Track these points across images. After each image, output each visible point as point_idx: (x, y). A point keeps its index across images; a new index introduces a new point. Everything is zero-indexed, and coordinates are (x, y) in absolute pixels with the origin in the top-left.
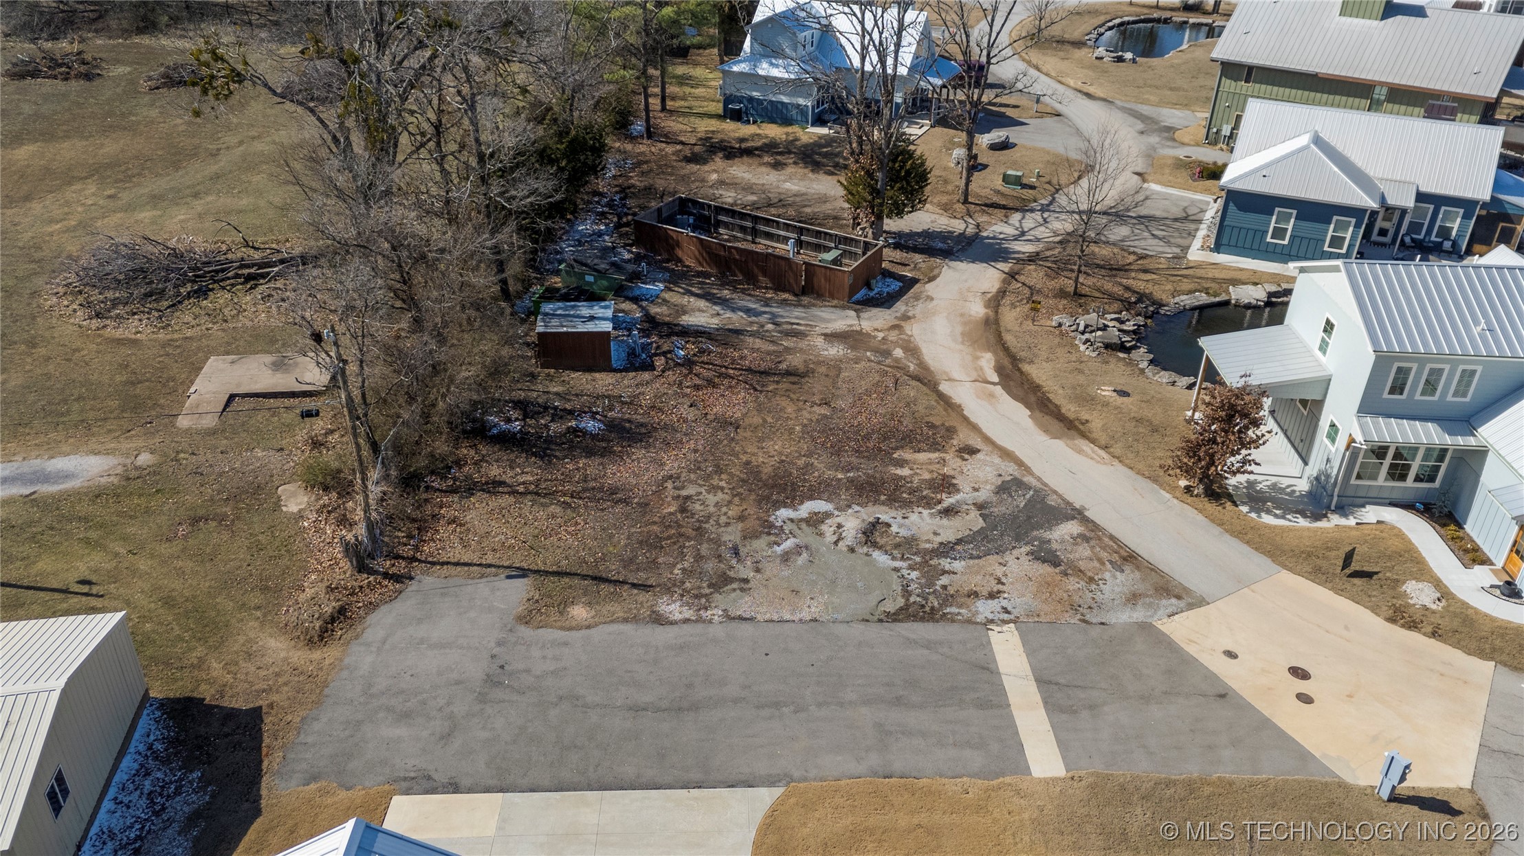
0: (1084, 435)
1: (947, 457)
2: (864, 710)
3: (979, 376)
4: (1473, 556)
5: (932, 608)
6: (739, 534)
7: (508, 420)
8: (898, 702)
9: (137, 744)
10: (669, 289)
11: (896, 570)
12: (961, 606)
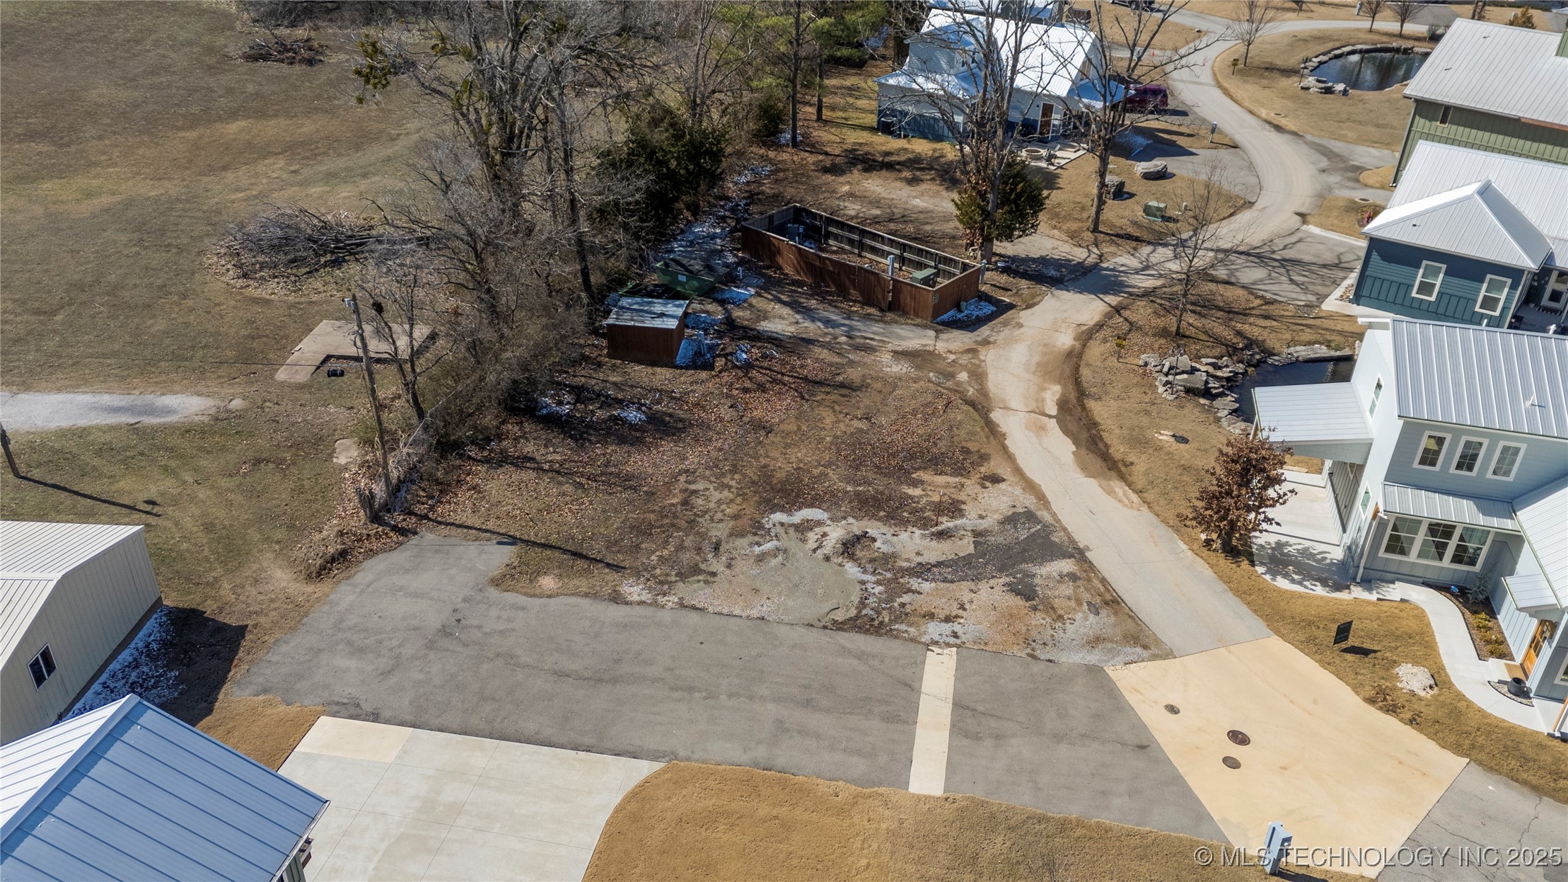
0: (1122, 477)
1: (968, 482)
2: (770, 706)
3: (1038, 407)
4: (1494, 647)
5: (881, 623)
6: (727, 532)
7: (560, 403)
8: (808, 704)
9: (138, 642)
10: (758, 294)
11: (863, 582)
12: (911, 625)
